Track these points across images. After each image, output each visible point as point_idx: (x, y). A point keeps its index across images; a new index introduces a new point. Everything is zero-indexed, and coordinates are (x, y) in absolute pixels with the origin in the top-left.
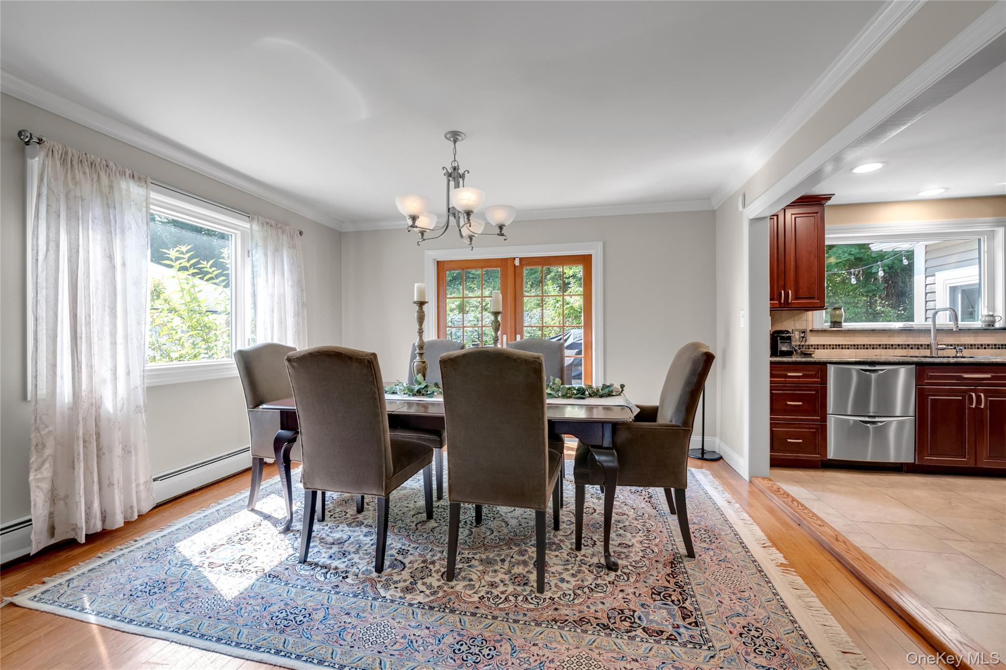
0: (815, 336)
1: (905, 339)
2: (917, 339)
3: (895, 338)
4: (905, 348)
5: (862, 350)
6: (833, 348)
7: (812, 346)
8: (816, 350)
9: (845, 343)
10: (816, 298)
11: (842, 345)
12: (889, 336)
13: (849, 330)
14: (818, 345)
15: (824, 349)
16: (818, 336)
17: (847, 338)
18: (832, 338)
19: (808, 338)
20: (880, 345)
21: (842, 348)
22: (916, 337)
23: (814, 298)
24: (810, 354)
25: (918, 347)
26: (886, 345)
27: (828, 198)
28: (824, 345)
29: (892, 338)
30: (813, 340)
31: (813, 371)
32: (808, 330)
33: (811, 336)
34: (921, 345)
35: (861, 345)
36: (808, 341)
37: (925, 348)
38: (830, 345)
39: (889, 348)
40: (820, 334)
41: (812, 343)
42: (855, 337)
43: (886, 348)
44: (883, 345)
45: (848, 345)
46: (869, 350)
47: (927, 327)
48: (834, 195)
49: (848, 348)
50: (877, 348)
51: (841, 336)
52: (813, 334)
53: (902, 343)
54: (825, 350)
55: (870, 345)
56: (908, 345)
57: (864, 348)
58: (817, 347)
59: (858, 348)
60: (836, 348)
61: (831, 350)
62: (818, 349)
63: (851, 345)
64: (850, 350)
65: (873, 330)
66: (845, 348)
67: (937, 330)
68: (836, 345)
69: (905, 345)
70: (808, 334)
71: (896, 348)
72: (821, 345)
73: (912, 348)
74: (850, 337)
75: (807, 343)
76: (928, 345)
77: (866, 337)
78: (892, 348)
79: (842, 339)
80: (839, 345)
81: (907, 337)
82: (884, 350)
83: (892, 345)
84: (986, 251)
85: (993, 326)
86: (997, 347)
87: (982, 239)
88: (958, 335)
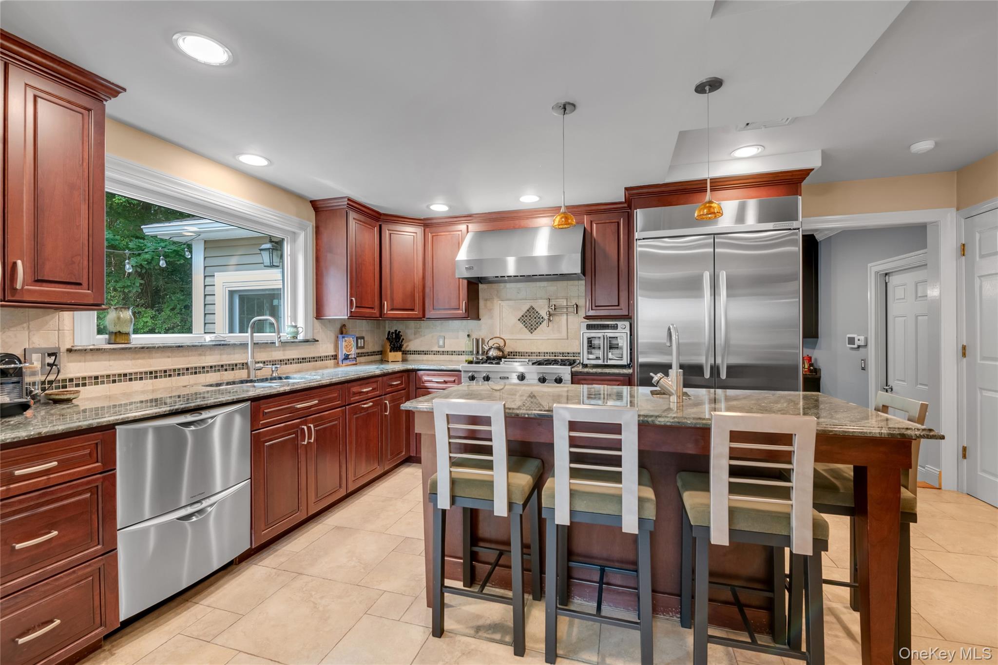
0: (79, 362)
1: (218, 357)
2: (232, 356)
3: (207, 357)
4: (219, 370)
5: (163, 379)
6: (114, 381)
7: (72, 380)
8: (80, 388)
10: (85, 284)
12: (200, 355)
13: (143, 348)
14: (84, 378)
15: (96, 384)
16: (85, 361)
17: (140, 361)
18: (112, 363)
19: (62, 367)
20: (187, 369)
21: (130, 380)
22: (230, 354)
23: (80, 284)
24: (69, 401)
25: (233, 367)
26: (196, 368)
27: (114, 91)
28: (96, 378)
29: (203, 357)
30: (72, 369)
31: (83, 448)
32: (63, 349)
33: (71, 362)
34: (236, 365)
35: (161, 371)
36: (62, 371)
37: (240, 369)
38: (108, 376)
39: (200, 372)
40: (89, 357)
41: (71, 376)
42: (151, 358)
43: (196, 373)
44: (192, 368)
45: (141, 373)
46: (173, 378)
47: (243, 341)
48: (125, 90)
49: (141, 379)
50: (183, 374)
51: (128, 359)
52: (73, 356)
53: (214, 364)
54: (100, 386)
55: (174, 370)
56: (222, 366)
57: (165, 376)
58: (83, 382)
59: (156, 377)
60: (120, 381)
61: (111, 385)
62: (84, 385)
63: (146, 373)
64: (144, 381)
65: (179, 346)
66: (136, 379)
67: (255, 344)
68: (120, 375)
69: (218, 366)
70: (64, 358)
71: (208, 372)
72: (90, 377)
73: (226, 370)
74: (144, 358)
75: (60, 377)
76: (243, 364)
77: (169, 357)
78: (204, 372)
79: (129, 362)
80: (125, 375)
81: (221, 355)
83: (204, 368)
84: (289, 253)
85: (297, 338)
86: (299, 361)
87: (285, 239)
88: (269, 349)
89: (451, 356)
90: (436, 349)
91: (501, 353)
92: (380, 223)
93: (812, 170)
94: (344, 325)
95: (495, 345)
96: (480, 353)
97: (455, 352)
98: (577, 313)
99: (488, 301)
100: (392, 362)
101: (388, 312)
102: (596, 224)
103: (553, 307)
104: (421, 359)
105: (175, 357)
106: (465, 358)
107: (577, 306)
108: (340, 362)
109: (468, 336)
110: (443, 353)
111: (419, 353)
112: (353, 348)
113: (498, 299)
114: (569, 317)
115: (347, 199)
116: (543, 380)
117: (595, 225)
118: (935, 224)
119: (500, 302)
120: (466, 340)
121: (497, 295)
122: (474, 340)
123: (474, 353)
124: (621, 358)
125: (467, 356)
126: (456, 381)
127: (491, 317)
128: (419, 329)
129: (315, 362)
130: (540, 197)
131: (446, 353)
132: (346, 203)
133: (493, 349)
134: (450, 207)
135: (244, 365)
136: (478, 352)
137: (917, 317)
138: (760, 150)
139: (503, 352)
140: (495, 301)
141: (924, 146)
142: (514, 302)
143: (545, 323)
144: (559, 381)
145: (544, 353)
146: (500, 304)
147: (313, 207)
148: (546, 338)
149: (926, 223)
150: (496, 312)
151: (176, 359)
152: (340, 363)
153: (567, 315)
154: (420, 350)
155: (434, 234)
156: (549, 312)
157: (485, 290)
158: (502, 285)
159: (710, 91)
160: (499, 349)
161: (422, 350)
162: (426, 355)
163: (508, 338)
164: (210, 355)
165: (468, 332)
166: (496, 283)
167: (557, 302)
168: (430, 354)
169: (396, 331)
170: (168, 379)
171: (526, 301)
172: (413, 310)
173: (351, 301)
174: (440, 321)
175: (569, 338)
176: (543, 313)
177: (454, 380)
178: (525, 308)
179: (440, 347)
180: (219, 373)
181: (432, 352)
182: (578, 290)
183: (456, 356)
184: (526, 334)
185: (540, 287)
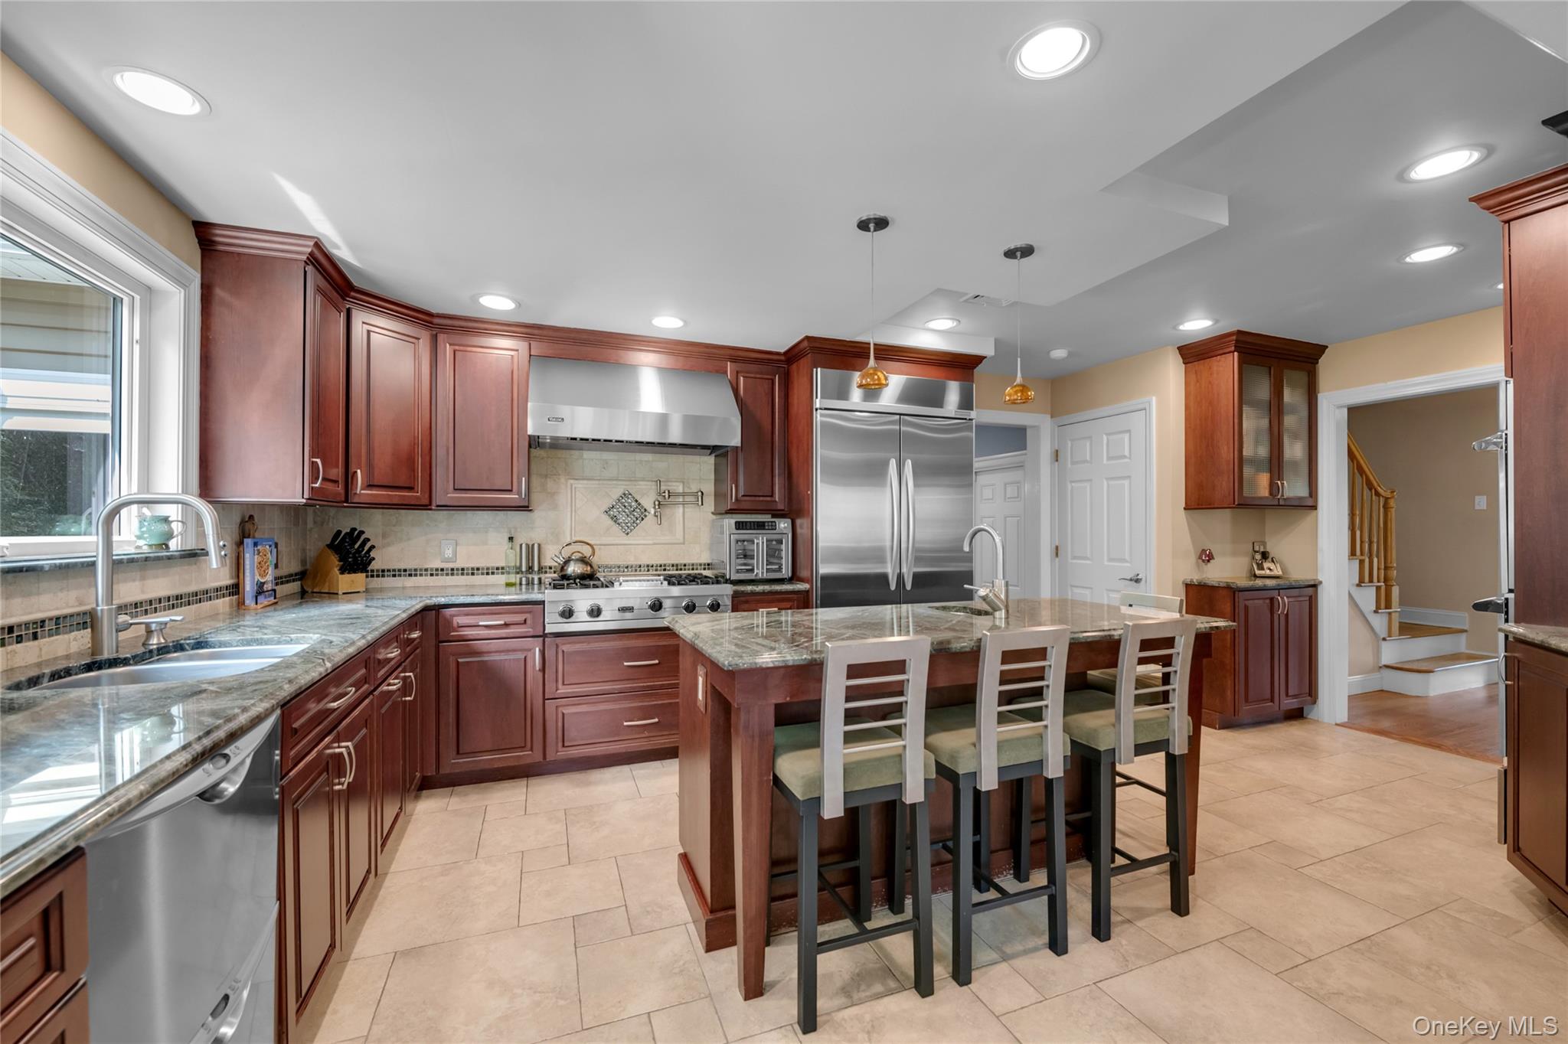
2: (34, 600)
25: (36, 629)
34: (43, 623)
37: (51, 633)
76: (57, 621)
84: (137, 336)
85: (167, 547)
86: (171, 603)
87: (126, 300)
89: (470, 577)
90: (437, 564)
91: (589, 568)
92: (348, 306)
93: (986, 357)
94: (251, 517)
95: (578, 556)
96: (536, 568)
97: (478, 569)
98: (702, 504)
99: (548, 480)
100: (344, 594)
101: (362, 492)
102: (744, 377)
103: (667, 495)
104: (400, 585)
106: (500, 579)
107: (702, 493)
108: (249, 601)
109: (511, 539)
110: (453, 571)
111: (396, 573)
112: (270, 568)
113: (567, 477)
114: (686, 510)
115: (312, 243)
116: (690, 608)
117: (742, 378)
118: (1036, 428)
119: (572, 481)
120: (506, 547)
121: (566, 470)
122: (524, 546)
123: (524, 569)
124: (780, 569)
125: (504, 576)
126: (528, 622)
127: (555, 507)
128: (394, 526)
129: (199, 605)
130: (685, 322)
131: (460, 572)
132: (309, 250)
133: (572, 563)
134: (519, 305)
136: (530, 569)
137: (1005, 518)
138: (955, 324)
139: (591, 567)
140: (563, 480)
141: (1059, 354)
142: (597, 482)
143: (650, 518)
144: (715, 607)
145: (648, 566)
146: (572, 485)
147: (197, 237)
148: (651, 542)
149: (1026, 426)
150: (563, 498)
152: (247, 602)
153: (684, 507)
154: (397, 567)
155: (457, 348)
156: (659, 502)
157: (543, 458)
158: (576, 453)
159: (1021, 257)
160: (583, 560)
161: (403, 567)
162: (413, 578)
163: (598, 542)
165: (510, 532)
166: (563, 449)
167: (669, 486)
168: (421, 575)
169: (353, 530)
171: (620, 483)
172: (411, 489)
173: (314, 465)
174: (445, 512)
175: (686, 543)
176: (648, 502)
177: (525, 620)
178: (617, 492)
179: (447, 561)
181: (426, 570)
182: (700, 470)
183: (481, 576)
184: (616, 535)
185: (641, 461)
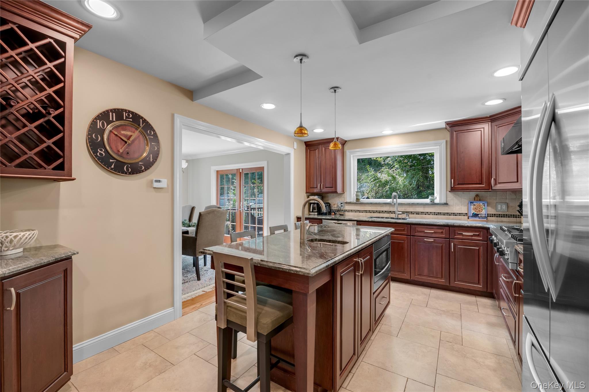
0: (348, 206)
1: (388, 208)
3: (384, 208)
4: (389, 213)
5: (369, 213)
6: (356, 212)
7: (346, 210)
8: (348, 213)
9: (361, 210)
11: (360, 210)
12: (381, 207)
16: (349, 206)
17: (362, 207)
18: (355, 207)
19: (344, 207)
20: (377, 211)
21: (360, 212)
26: (380, 211)
28: (351, 210)
29: (382, 208)
30: (347, 207)
32: (344, 202)
33: (346, 206)
35: (368, 210)
38: (354, 210)
39: (381, 213)
41: (346, 209)
42: (365, 206)
43: (380, 213)
44: (378, 211)
45: (362, 211)
50: (375, 213)
52: (347, 204)
53: (387, 210)
54: (352, 213)
55: (372, 211)
56: (390, 212)
58: (349, 211)
59: (366, 212)
63: (364, 211)
65: (371, 203)
66: (361, 212)
69: (389, 211)
70: (344, 204)
71: (384, 213)
73: (392, 213)
74: (363, 206)
75: (343, 209)
77: (370, 206)
78: (383, 213)
79: (359, 207)
81: (390, 207)
82: (379, 214)
83: (383, 211)
88: (415, 207)
105: (373, 206)
135: (394, 212)
151: (373, 207)
164: (385, 207)
170: (370, 213)
180: (389, 214)
